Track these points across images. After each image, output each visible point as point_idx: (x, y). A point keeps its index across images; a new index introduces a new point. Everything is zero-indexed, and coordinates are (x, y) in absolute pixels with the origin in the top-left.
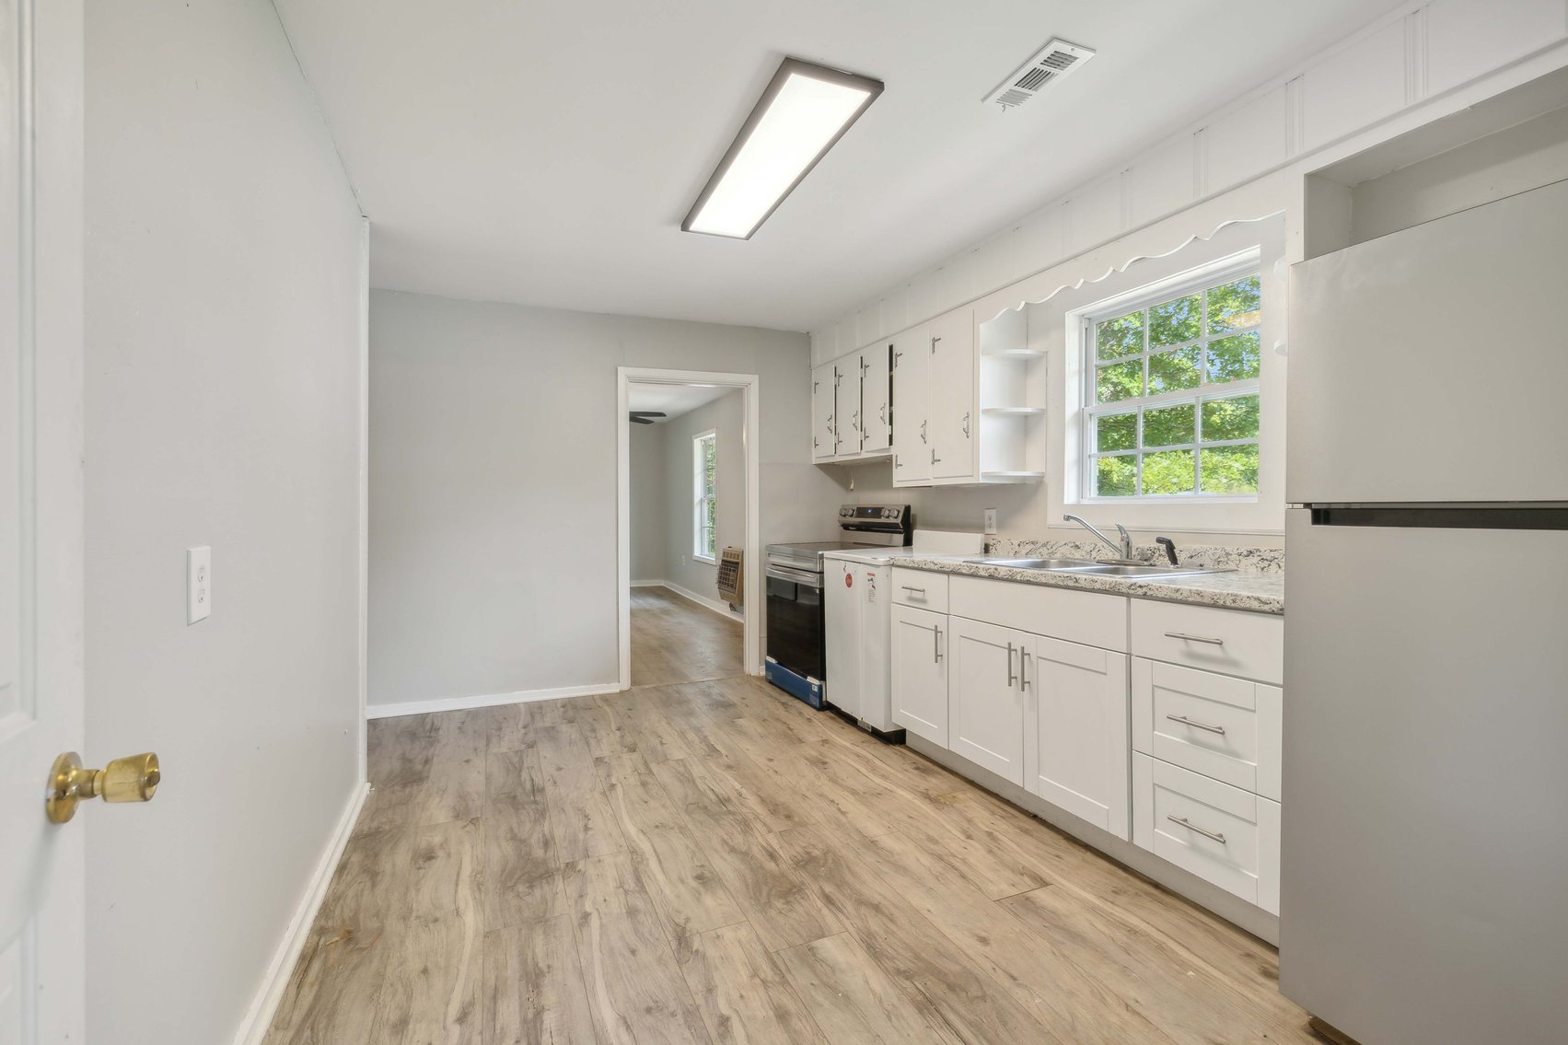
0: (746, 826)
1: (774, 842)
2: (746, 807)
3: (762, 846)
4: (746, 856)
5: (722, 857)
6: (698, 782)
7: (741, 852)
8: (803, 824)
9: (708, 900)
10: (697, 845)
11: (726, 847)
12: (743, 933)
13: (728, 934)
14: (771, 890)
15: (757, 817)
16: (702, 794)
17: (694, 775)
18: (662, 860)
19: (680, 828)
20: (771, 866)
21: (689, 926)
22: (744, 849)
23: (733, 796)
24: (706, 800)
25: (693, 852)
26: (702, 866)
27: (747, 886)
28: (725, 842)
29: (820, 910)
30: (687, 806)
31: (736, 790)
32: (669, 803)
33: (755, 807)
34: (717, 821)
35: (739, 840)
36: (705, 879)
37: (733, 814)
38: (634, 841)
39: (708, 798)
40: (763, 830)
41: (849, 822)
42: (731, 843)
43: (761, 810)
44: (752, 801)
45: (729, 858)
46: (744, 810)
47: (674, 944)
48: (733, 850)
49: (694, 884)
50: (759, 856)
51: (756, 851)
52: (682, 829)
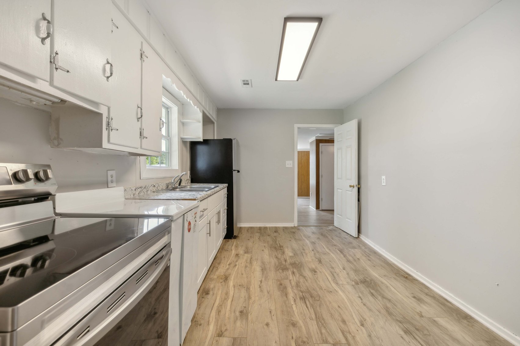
0: (298, 285)
1: (291, 277)
2: (295, 293)
3: (295, 276)
4: (301, 275)
5: (308, 276)
6: (313, 316)
7: (302, 276)
8: (278, 280)
9: (314, 266)
10: (316, 281)
11: (306, 278)
12: (307, 259)
13: (310, 260)
14: (298, 265)
15: (292, 287)
16: (312, 306)
17: (315, 322)
18: (327, 279)
19: (322, 289)
20: (295, 270)
21: (319, 263)
22: (301, 277)
23: (298, 300)
24: (311, 301)
25: (317, 279)
26: (315, 274)
27: (303, 267)
28: (307, 280)
29: (289, 260)
30: (319, 300)
31: (295, 304)
32: (328, 304)
33: (291, 292)
34: (308, 289)
35: (302, 280)
36: (314, 271)
37: (301, 291)
38: (338, 287)
39: (310, 302)
40: (292, 281)
41: (263, 277)
42: (305, 280)
43: (289, 290)
44: (291, 295)
45: (306, 275)
46: (296, 291)
47: (322, 260)
48: (304, 277)
49: (317, 271)
50: (297, 273)
51: (297, 275)
52: (321, 288)
